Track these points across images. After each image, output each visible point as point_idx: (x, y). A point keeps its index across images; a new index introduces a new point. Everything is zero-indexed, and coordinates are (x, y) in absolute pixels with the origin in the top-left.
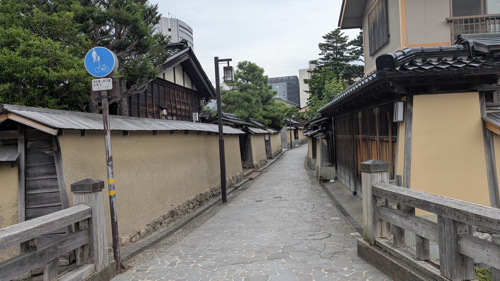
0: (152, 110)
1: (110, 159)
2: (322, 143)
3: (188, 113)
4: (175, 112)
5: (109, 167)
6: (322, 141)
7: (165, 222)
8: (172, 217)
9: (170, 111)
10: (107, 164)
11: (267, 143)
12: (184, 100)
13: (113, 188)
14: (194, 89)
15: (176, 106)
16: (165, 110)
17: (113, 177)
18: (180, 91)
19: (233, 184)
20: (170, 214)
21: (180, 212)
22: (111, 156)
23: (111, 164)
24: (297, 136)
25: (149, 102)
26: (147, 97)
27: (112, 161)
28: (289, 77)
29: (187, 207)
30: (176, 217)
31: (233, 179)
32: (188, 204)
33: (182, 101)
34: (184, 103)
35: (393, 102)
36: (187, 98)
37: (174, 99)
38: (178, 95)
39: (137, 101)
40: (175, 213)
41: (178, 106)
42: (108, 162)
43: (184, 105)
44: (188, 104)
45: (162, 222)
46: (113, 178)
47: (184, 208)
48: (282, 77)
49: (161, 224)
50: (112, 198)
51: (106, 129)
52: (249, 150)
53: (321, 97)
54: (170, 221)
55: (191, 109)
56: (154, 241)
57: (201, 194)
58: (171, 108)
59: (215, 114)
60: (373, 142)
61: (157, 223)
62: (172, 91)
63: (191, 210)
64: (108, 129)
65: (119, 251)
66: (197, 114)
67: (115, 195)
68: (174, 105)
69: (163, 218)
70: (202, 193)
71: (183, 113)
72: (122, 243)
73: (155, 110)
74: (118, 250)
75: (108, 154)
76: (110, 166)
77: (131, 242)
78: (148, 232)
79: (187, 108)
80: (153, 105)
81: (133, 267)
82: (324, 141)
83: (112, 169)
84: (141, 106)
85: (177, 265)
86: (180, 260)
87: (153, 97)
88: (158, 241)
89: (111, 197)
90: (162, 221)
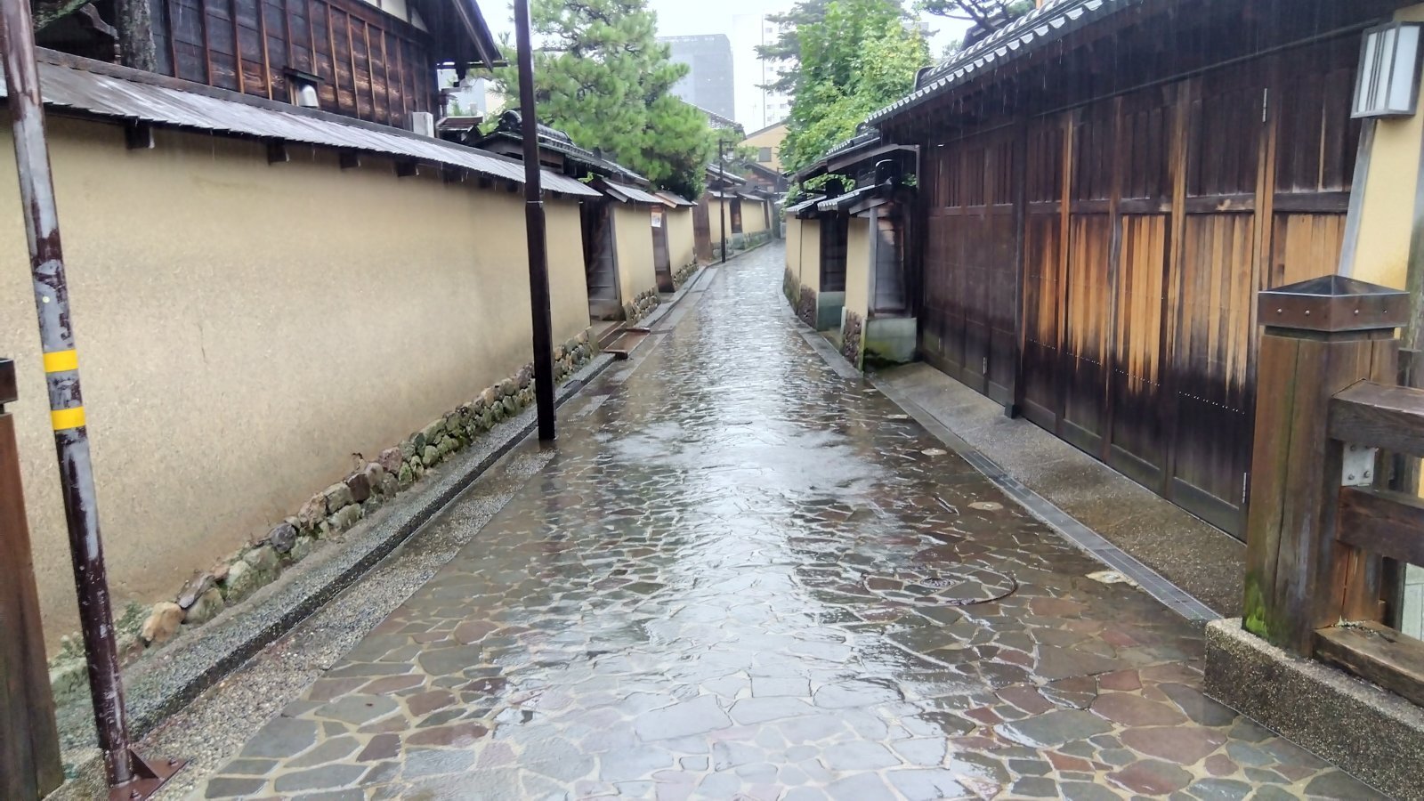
0: (259, 83)
1: (46, 249)
2: (879, 234)
3: (395, 110)
4: (349, 101)
5: (44, 287)
6: (878, 227)
7: (331, 526)
8: (361, 502)
9: (329, 97)
10: (35, 274)
11: (659, 236)
12: (381, 60)
13: (73, 394)
14: (416, 23)
15: (351, 80)
16: (309, 90)
17: (67, 341)
18: (363, 22)
19: (565, 373)
20: (353, 490)
21: (387, 480)
22: (55, 234)
23: (52, 272)
24: (737, 223)
25: (247, 48)
26: (238, 29)
27: (57, 255)
28: (701, 38)
29: (415, 459)
30: (372, 501)
31: (564, 356)
32: (416, 449)
33: (373, 63)
34: (380, 73)
35: (1360, 31)
36: (391, 54)
37: (344, 51)
38: (359, 40)
39: (193, 39)
40: (372, 485)
41: (360, 80)
42: (37, 261)
43: (381, 80)
44: (395, 78)
45: (321, 526)
46: (71, 345)
47: (405, 465)
48: (679, 37)
49: (314, 531)
50: (70, 443)
51: (18, 86)
52: (606, 256)
53: (847, 87)
54: (355, 519)
55: (407, 98)
56: (287, 616)
57: (464, 411)
58: (334, 86)
59: (492, 127)
60: (1145, 221)
61: (297, 530)
62: (334, 20)
63: (429, 471)
64: (28, 89)
65: (120, 696)
66: (430, 117)
67: (82, 431)
68: (345, 73)
69: (323, 510)
70: (467, 404)
71: (379, 110)
72: (143, 635)
73: (270, 84)
74: (113, 695)
75: (37, 220)
76: (51, 285)
77: (184, 622)
78: (260, 574)
79: (393, 93)
80: (263, 66)
81: (192, 761)
82: (885, 227)
83: (60, 298)
84: (216, 61)
85: (405, 746)
86: (418, 720)
87: (260, 32)
88: (306, 611)
89: (62, 441)
90: (320, 519)
